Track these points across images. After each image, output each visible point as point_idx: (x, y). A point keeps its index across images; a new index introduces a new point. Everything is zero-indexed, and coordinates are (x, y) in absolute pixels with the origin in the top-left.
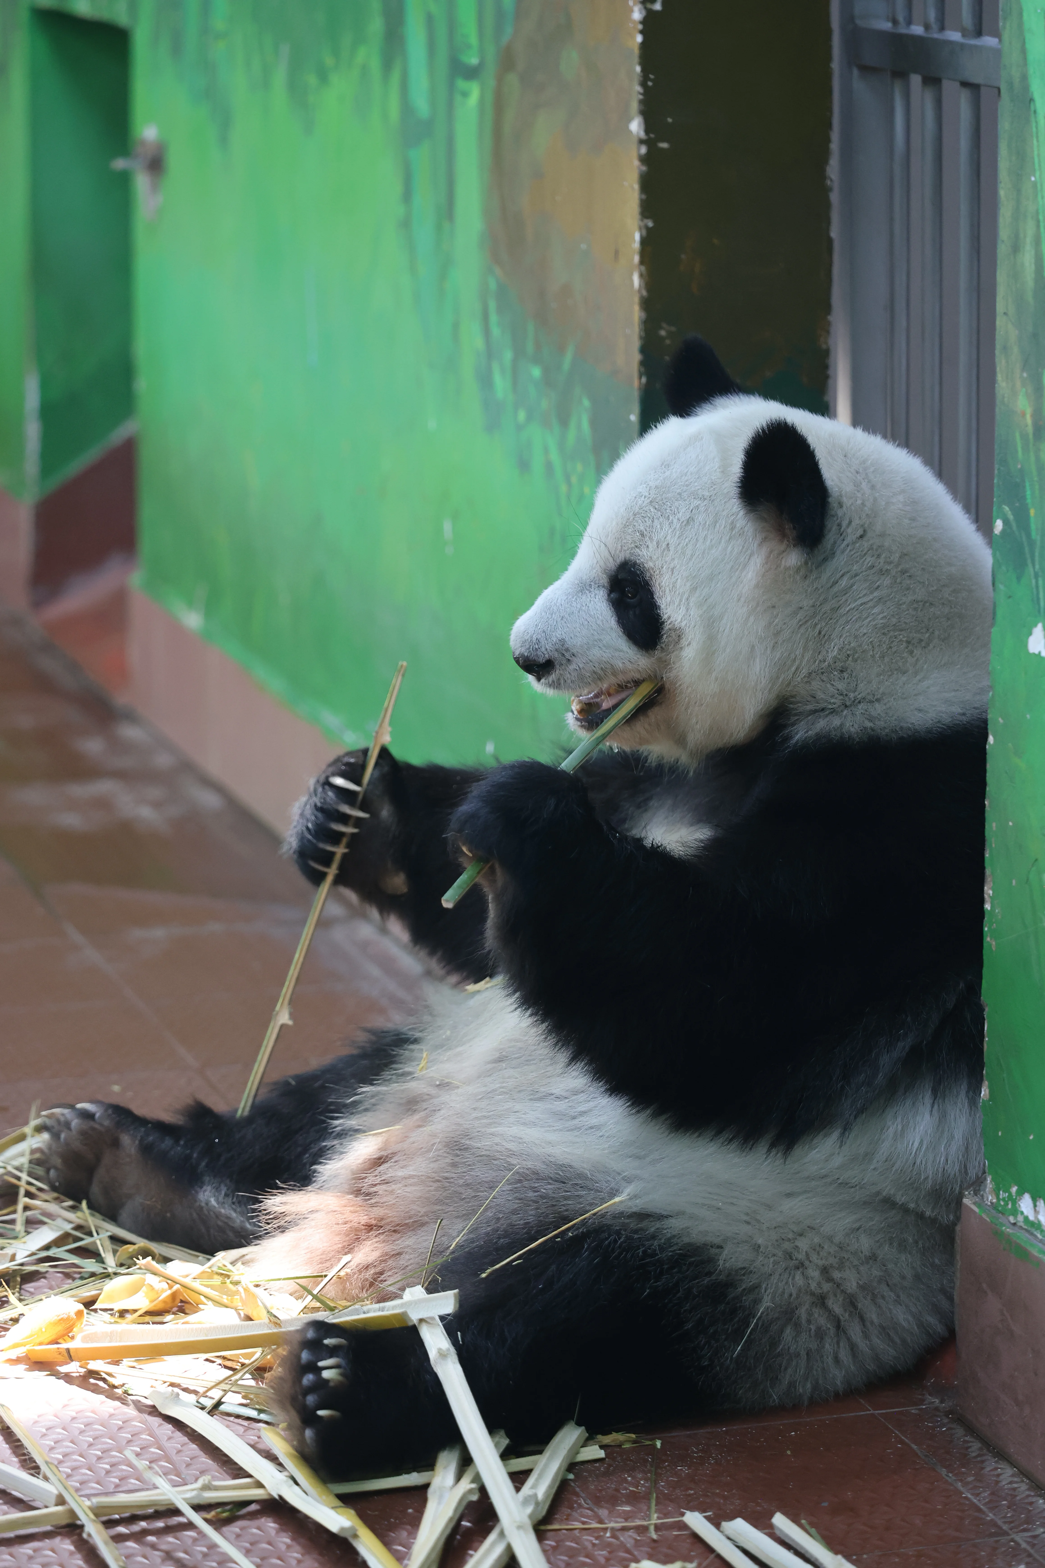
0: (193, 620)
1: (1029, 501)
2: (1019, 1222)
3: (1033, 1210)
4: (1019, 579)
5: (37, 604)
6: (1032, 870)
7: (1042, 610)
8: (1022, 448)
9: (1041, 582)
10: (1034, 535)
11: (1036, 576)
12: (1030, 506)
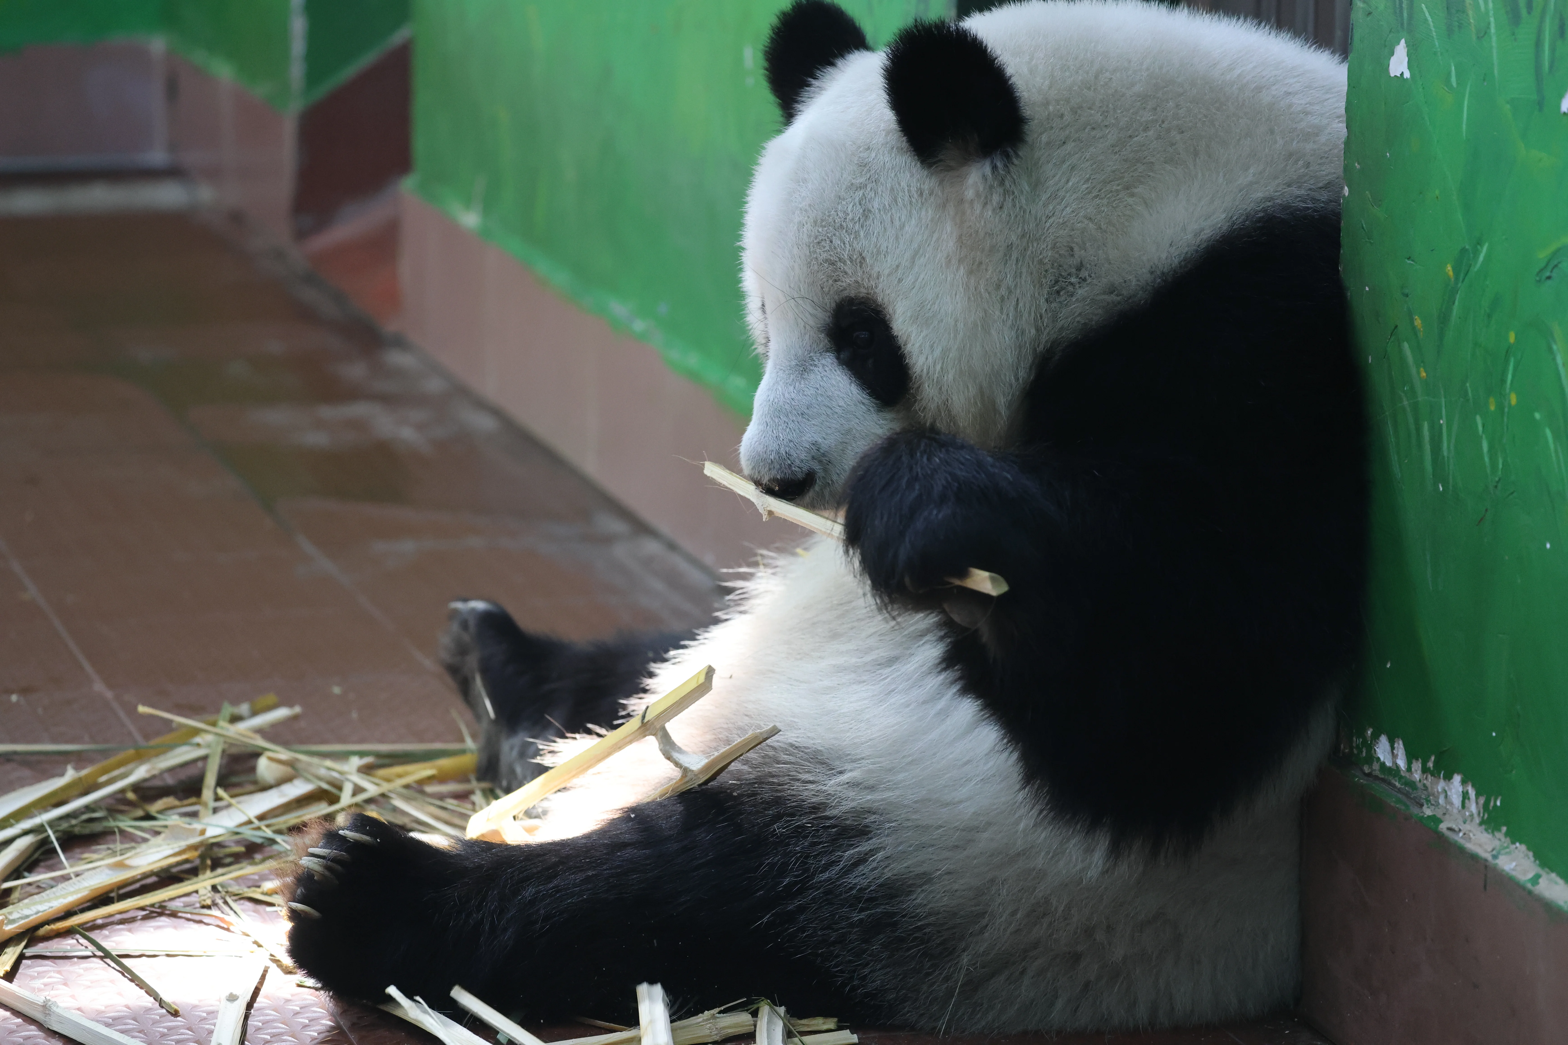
0: (470, 219)
2: (1375, 770)
3: (1391, 754)
5: (301, 235)
6: (1391, 341)
7: (1405, 23)
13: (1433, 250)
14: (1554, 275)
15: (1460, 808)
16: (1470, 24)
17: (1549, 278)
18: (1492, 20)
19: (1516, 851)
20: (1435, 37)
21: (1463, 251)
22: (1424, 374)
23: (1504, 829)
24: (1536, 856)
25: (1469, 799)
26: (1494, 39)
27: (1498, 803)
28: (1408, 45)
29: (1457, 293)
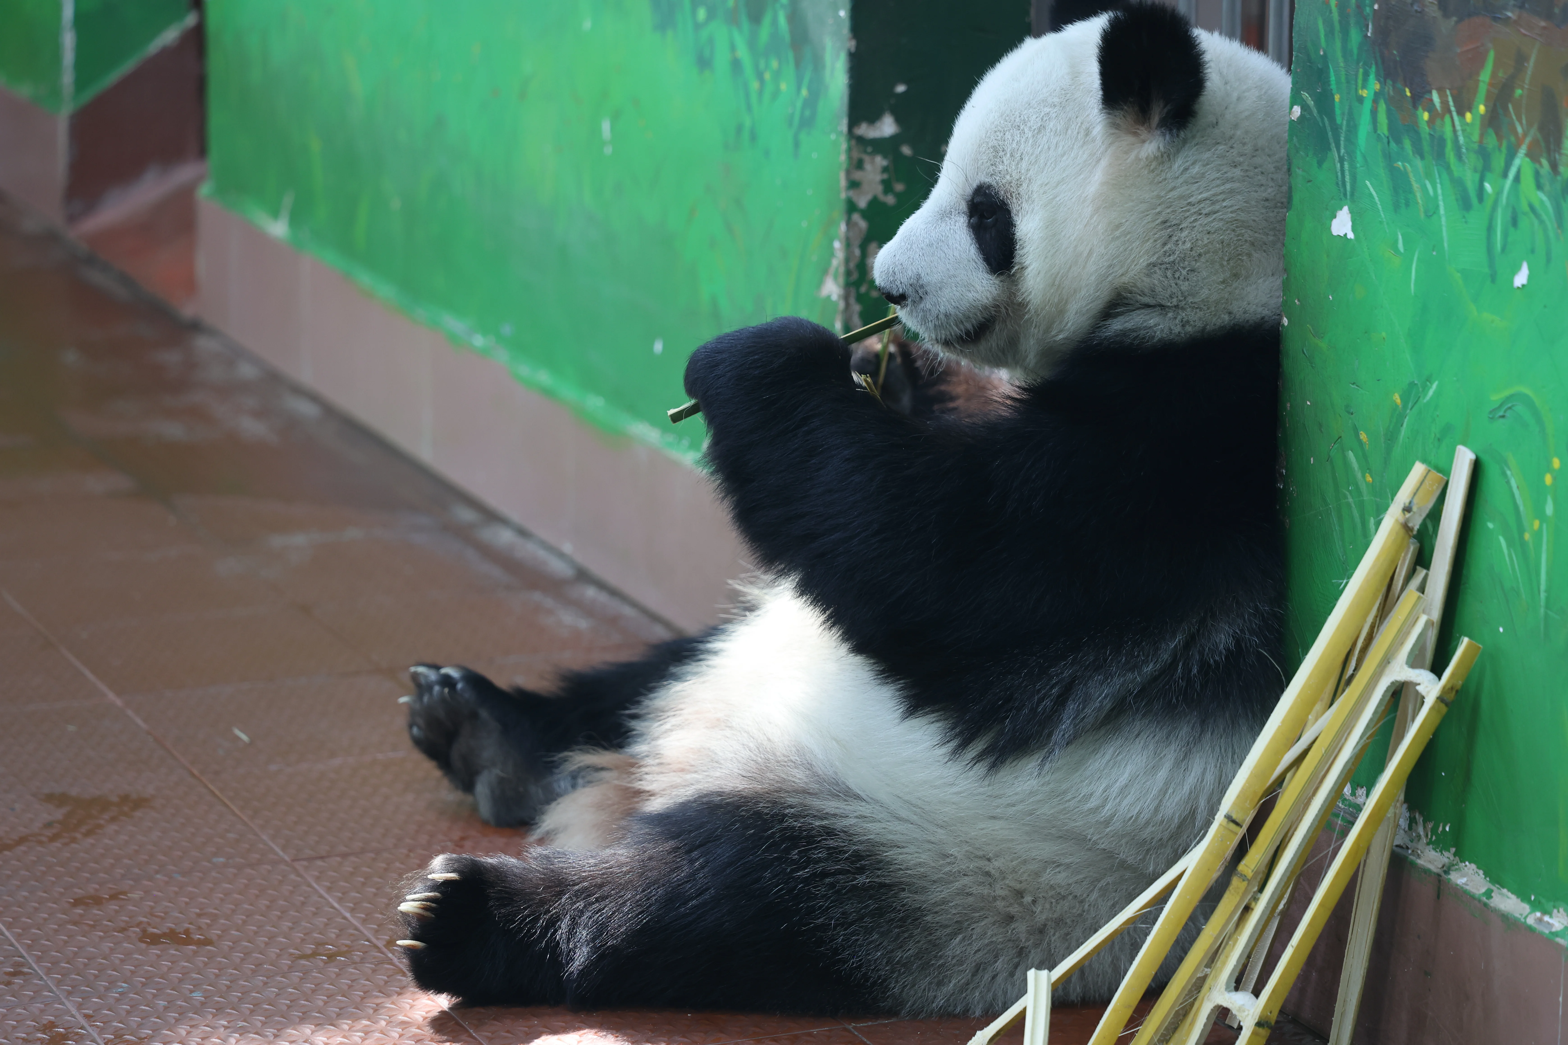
0: (279, 229)
1: (1333, 86)
4: (1320, 164)
5: (72, 219)
6: (1334, 448)
7: (1348, 193)
8: (1326, 35)
9: (1346, 166)
10: (1339, 120)
11: (1341, 160)
12: (1334, 91)
13: (1379, 380)
14: (1508, 414)
15: (1407, 829)
16: (1418, 203)
17: (1503, 417)
18: (1441, 203)
19: (1466, 868)
20: (1381, 209)
21: (1412, 385)
22: (1371, 479)
23: (1453, 850)
24: (1486, 874)
25: (1416, 823)
26: (1443, 219)
27: (1447, 829)
28: (1351, 212)
29: (1406, 417)
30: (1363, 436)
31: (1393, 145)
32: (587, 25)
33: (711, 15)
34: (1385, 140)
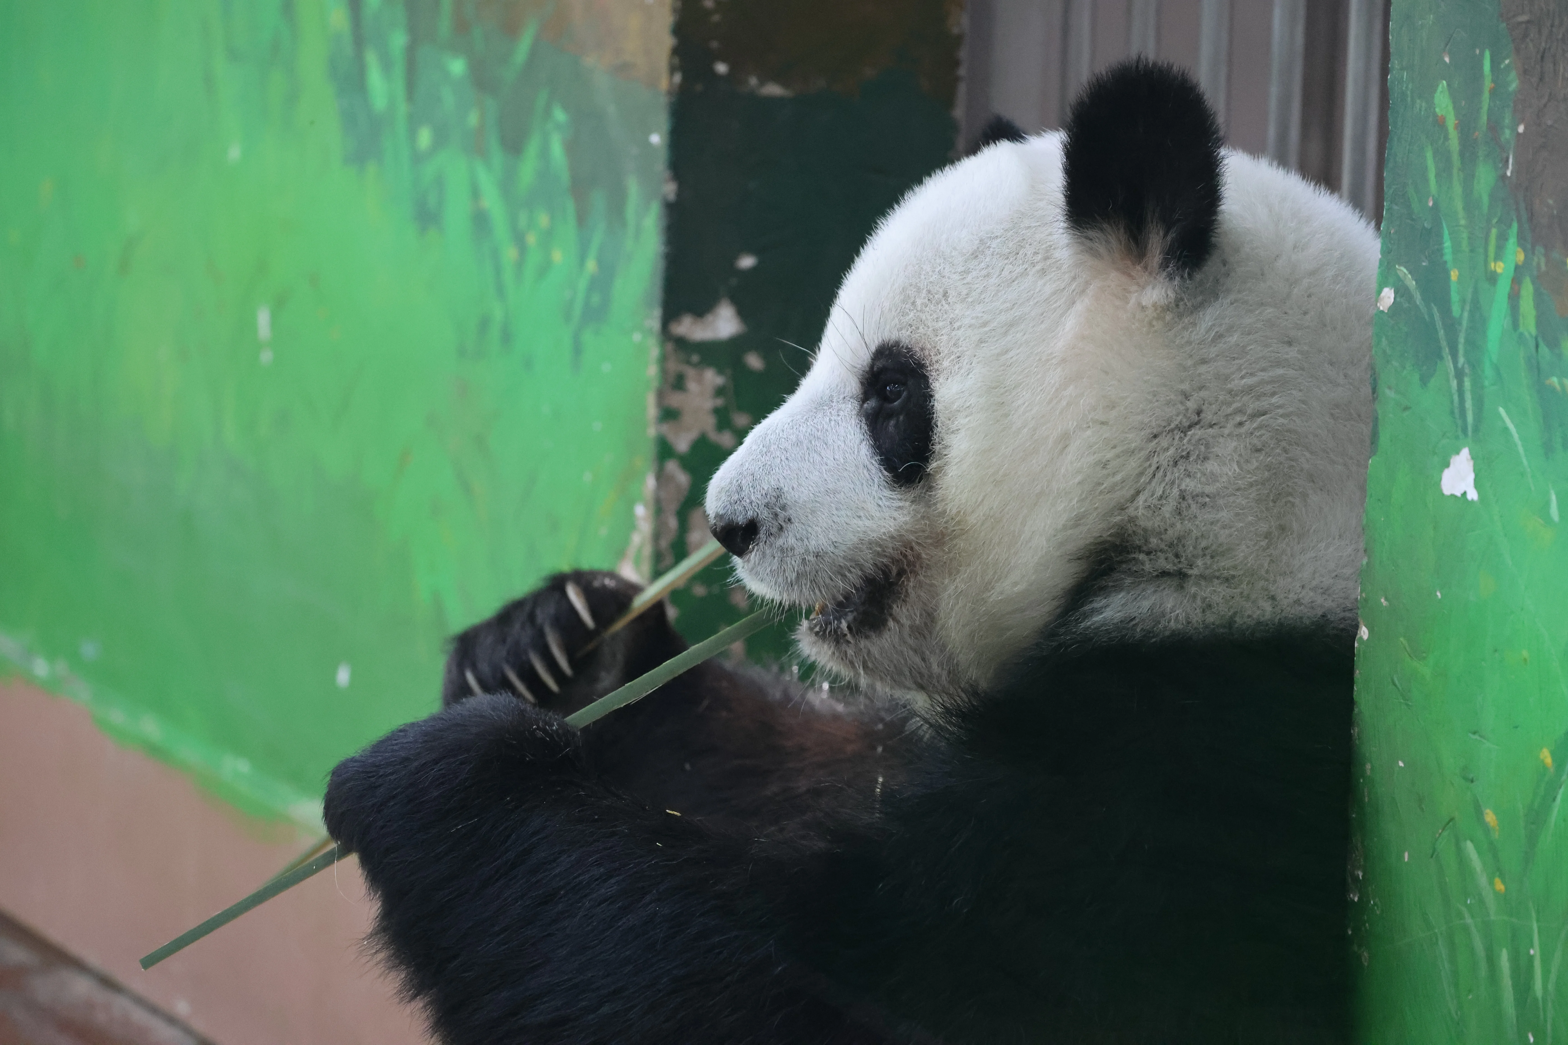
1: (1448, 257)
4: (1424, 381)
6: (1442, 836)
7: (1470, 428)
8: (1437, 175)
9: (1467, 383)
10: (1456, 310)
11: (1459, 375)
12: (1449, 265)
13: (1516, 728)
20: (1522, 453)
22: (1501, 888)
28: (1474, 457)
29: (1560, 788)
30: (1490, 817)
31: (1544, 349)
32: (235, 153)
33: (441, 139)
34: (1532, 344)
